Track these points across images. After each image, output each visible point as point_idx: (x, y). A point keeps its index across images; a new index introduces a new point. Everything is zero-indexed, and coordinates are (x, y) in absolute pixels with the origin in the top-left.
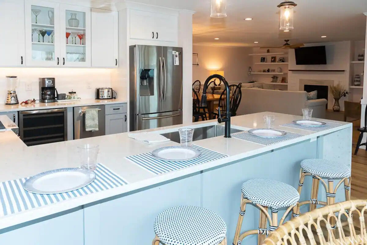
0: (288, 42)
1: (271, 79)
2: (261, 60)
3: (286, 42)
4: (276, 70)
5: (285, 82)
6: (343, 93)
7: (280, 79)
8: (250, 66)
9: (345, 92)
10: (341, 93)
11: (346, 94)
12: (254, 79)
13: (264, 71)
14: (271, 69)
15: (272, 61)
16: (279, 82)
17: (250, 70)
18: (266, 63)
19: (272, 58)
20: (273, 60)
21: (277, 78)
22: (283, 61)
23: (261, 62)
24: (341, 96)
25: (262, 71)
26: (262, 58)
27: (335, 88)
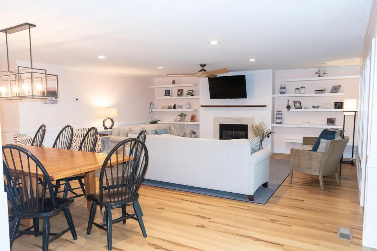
0: (204, 68)
1: (179, 118)
2: (165, 93)
3: (201, 68)
4: (184, 106)
5: (195, 121)
6: (266, 133)
7: (189, 117)
8: (151, 102)
9: (269, 132)
10: (265, 133)
11: (270, 135)
12: (156, 118)
13: (169, 108)
14: (177, 104)
15: (178, 95)
16: (187, 121)
17: (152, 106)
18: (171, 98)
19: (179, 91)
20: (179, 93)
21: (185, 115)
22: (192, 95)
23: (165, 96)
24: (264, 136)
25: (167, 107)
26: (166, 91)
27: (257, 127)
